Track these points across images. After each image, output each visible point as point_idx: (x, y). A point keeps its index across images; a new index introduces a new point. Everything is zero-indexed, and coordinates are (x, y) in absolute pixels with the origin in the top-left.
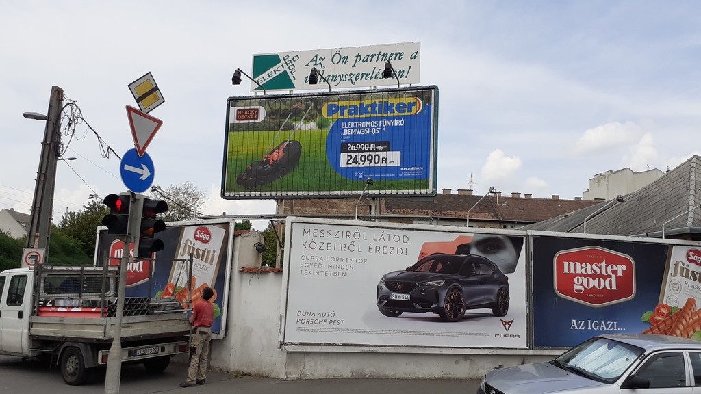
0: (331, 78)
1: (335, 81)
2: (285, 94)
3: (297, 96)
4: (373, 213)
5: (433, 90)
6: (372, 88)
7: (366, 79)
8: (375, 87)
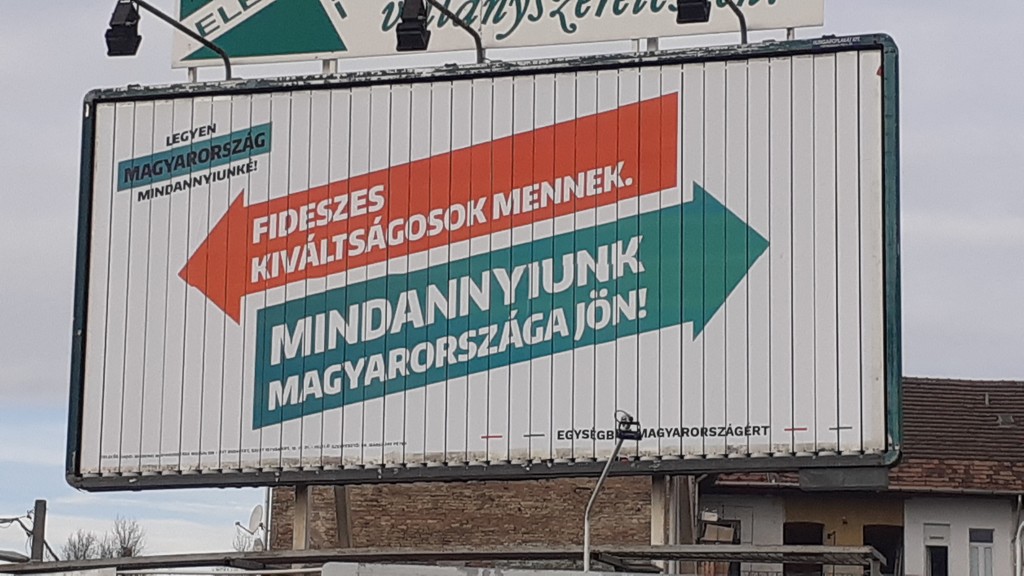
0: (480, 11)
1: (496, 20)
2: (305, 74)
3: (351, 83)
4: (657, 539)
5: (877, 54)
6: (644, 48)
7: (617, 11)
8: (652, 41)
